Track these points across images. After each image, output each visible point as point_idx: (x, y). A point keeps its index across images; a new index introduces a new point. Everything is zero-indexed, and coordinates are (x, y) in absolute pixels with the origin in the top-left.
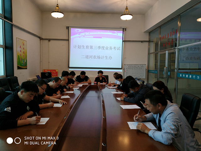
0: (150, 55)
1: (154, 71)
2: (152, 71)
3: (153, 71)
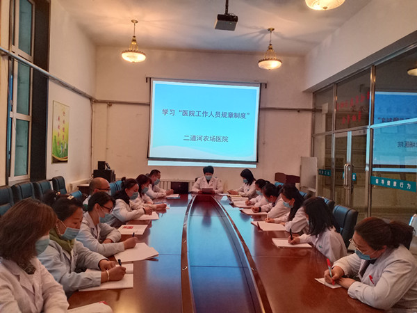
0: (316, 137)
1: (324, 171)
3: (321, 170)
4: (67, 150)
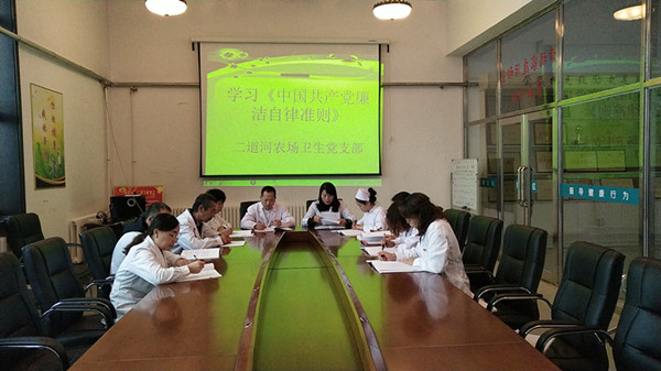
0: (471, 127)
4: (62, 166)
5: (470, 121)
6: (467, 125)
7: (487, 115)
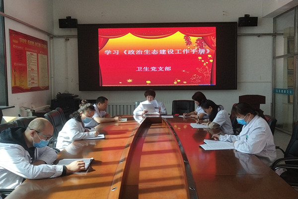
0: (277, 60)
1: (286, 90)
2: (281, 90)
3: (284, 90)
5: (277, 56)
6: (275, 58)
7: (288, 52)
